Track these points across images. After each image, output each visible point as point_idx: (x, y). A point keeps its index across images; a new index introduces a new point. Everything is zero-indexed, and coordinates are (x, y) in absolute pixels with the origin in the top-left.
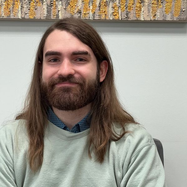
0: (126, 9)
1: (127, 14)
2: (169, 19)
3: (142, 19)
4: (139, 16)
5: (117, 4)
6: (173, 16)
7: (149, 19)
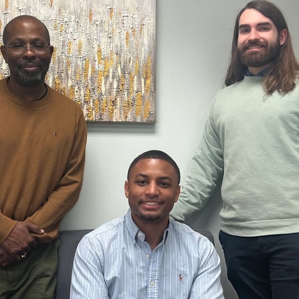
0: (100, 111)
1: (101, 116)
2: (139, 121)
3: (115, 121)
4: (111, 117)
5: (91, 106)
6: (142, 118)
7: (121, 121)
